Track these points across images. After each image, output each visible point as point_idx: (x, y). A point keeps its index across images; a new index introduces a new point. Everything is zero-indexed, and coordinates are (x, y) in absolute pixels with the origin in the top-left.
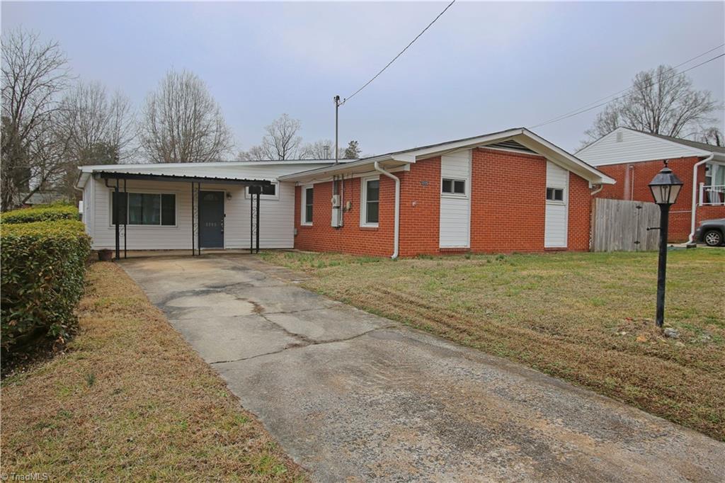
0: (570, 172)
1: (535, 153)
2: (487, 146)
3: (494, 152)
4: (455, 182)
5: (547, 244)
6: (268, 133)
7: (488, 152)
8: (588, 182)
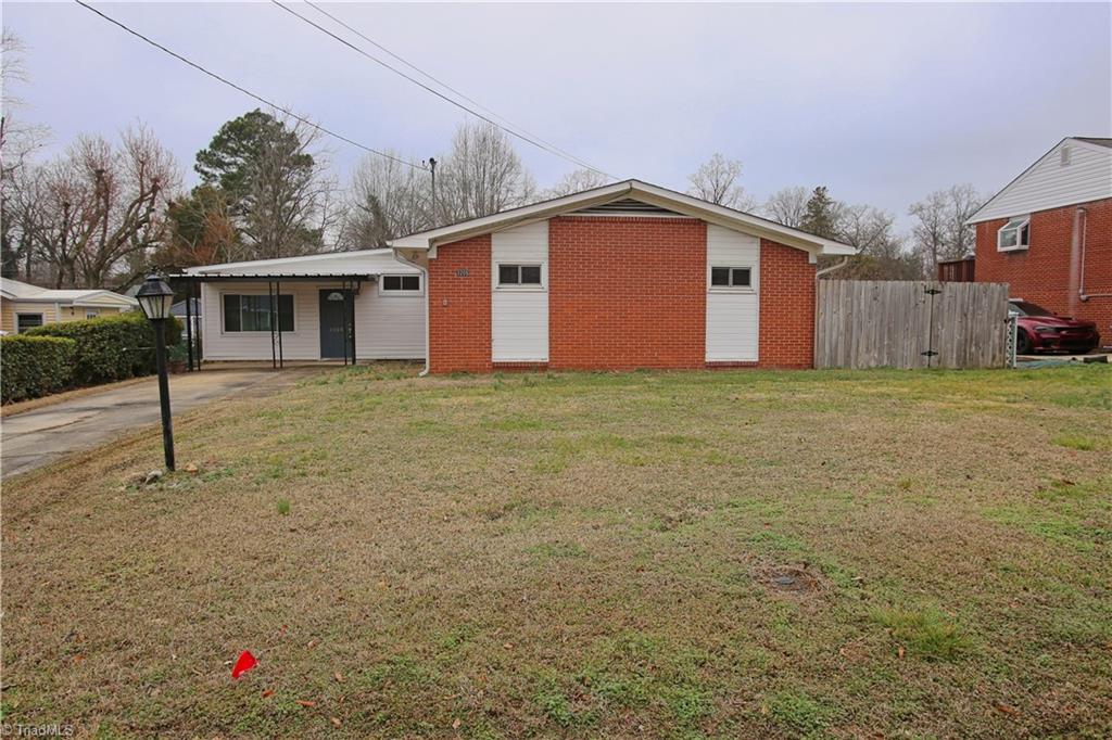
0: (762, 239)
1: (679, 214)
2: (578, 212)
3: (592, 220)
4: (523, 268)
5: (711, 356)
6: (693, 185)
7: (580, 220)
8: (808, 253)
